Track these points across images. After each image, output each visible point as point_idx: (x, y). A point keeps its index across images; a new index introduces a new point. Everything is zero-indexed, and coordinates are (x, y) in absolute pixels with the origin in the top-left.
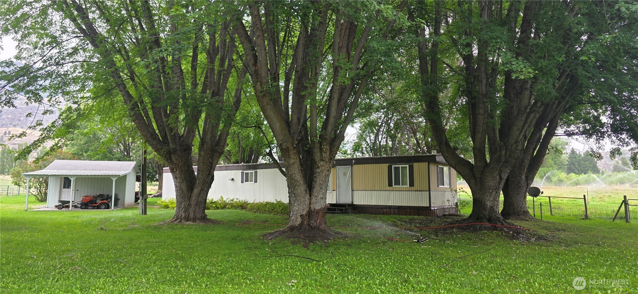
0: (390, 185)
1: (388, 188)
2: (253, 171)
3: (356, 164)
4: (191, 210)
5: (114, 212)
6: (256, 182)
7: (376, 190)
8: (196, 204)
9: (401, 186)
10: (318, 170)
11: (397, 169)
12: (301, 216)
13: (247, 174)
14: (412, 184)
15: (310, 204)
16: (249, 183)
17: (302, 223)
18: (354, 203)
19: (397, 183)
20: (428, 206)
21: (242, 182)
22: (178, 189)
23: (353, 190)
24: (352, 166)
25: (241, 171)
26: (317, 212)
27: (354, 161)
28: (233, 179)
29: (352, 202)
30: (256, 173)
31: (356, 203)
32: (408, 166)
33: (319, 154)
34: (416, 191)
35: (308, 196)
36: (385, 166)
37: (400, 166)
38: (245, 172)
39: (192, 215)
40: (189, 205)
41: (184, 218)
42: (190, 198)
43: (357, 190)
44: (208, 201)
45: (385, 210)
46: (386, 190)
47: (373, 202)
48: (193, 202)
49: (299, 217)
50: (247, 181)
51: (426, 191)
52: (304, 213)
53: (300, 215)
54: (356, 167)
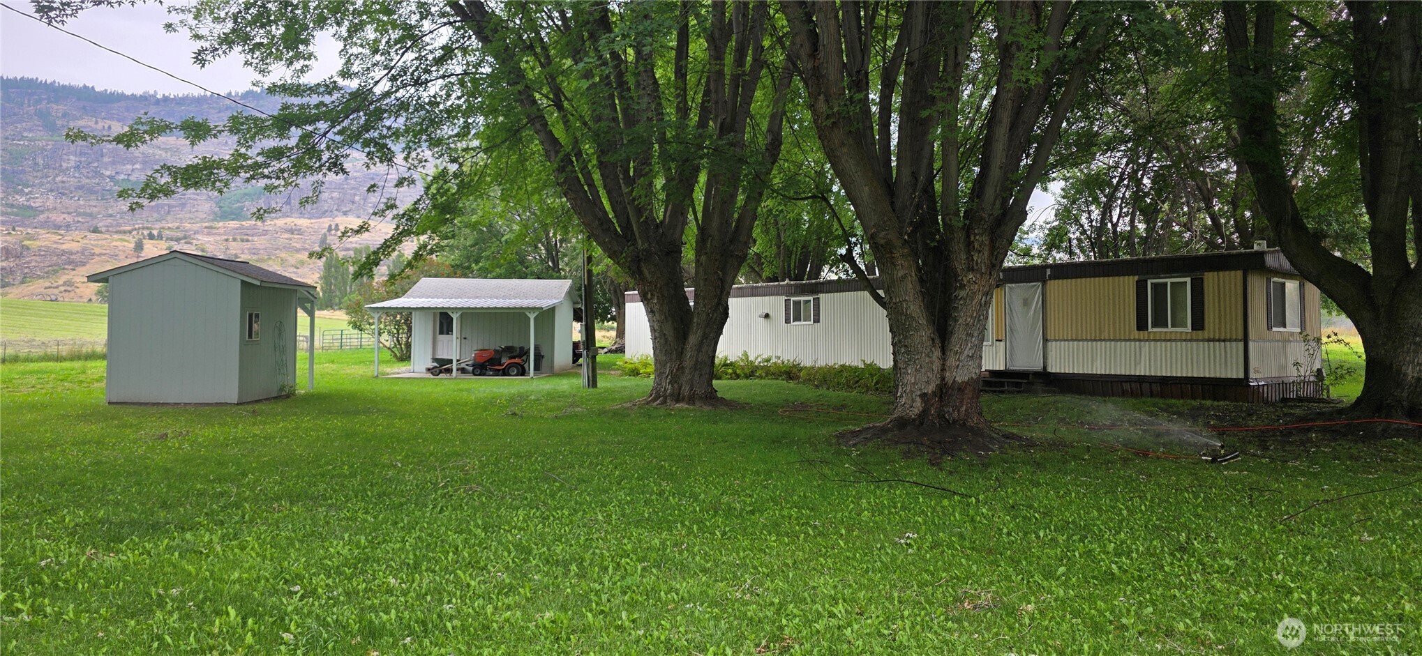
0: (1142, 326)
1: (1136, 334)
2: (811, 298)
3: (1053, 277)
4: (684, 379)
5: (535, 382)
6: (817, 320)
7: (1105, 340)
8: (695, 367)
9: (1170, 329)
10: (963, 293)
11: (1160, 290)
12: (923, 396)
13: (797, 304)
14: (1198, 324)
15: (943, 370)
16: (802, 323)
17: (924, 413)
18: (1049, 370)
19: (1160, 321)
20: (1241, 375)
21: (787, 321)
22: (657, 335)
23: (1045, 340)
24: (1044, 282)
25: (784, 298)
26: (961, 388)
27: (1048, 272)
28: (767, 316)
29: (1045, 367)
30: (817, 301)
31: (1054, 368)
32: (1188, 280)
33: (964, 256)
34: (1209, 340)
35: (937, 353)
36: (1129, 283)
37: (1169, 281)
38: (792, 299)
39: (686, 390)
40: (681, 369)
41: (672, 395)
42: (681, 354)
43: (1056, 340)
44: (717, 361)
45: (1127, 386)
46: (1129, 340)
47: (1099, 368)
48: (688, 363)
49: (918, 399)
50: (797, 319)
51: (1236, 340)
52: (930, 389)
53: (919, 393)
54: (1054, 285)
